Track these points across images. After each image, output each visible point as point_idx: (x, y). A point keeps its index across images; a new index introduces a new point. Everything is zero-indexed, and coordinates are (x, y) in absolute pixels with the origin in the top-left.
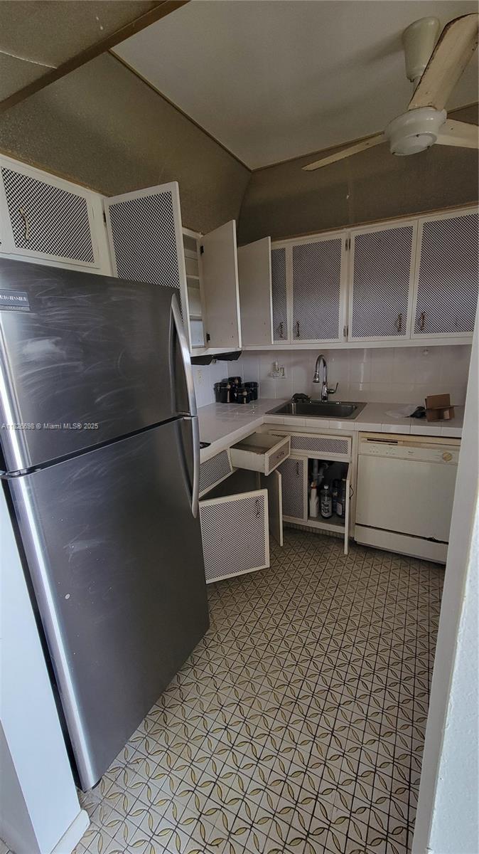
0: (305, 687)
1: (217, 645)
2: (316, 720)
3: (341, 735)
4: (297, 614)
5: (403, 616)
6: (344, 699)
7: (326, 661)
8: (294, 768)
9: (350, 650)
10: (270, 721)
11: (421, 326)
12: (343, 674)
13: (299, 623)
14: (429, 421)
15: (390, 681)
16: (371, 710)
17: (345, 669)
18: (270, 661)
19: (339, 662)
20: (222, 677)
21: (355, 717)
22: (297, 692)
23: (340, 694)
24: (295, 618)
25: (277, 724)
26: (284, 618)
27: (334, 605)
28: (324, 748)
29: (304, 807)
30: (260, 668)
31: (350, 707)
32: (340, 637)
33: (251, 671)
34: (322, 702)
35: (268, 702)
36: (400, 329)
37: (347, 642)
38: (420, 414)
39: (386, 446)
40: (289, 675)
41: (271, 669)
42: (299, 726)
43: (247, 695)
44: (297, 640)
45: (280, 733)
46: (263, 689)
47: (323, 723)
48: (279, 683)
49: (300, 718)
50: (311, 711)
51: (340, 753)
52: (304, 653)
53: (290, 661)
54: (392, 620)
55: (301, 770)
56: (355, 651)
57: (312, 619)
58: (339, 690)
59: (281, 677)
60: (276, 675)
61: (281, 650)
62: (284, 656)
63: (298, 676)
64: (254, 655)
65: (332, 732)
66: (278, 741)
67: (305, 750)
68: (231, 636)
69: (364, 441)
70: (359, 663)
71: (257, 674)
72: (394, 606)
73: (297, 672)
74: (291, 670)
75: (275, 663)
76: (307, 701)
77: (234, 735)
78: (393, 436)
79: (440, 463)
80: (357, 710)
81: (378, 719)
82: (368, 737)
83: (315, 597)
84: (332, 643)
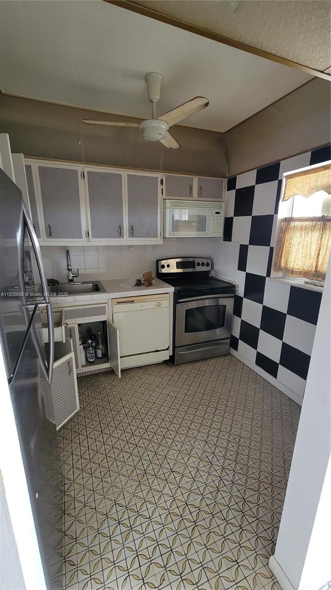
0: (144, 462)
1: (71, 484)
2: (161, 472)
3: (175, 469)
4: (110, 428)
5: (161, 396)
6: (165, 452)
7: (145, 441)
8: (169, 503)
9: (151, 427)
10: (140, 494)
11: (132, 233)
12: (156, 441)
13: (115, 432)
14: (146, 287)
15: (177, 428)
16: (179, 447)
17: (155, 438)
18: (115, 465)
19: (151, 437)
20: (92, 499)
21: (175, 455)
22: (142, 467)
23: (162, 451)
24: (111, 431)
25: (145, 492)
26: (104, 435)
27: (127, 410)
28: (174, 481)
29: (185, 514)
30: (112, 473)
31: (170, 453)
32: (142, 424)
33: (109, 480)
34: (157, 462)
35: (131, 486)
36: (121, 234)
37: (147, 424)
38: (139, 284)
39: (128, 305)
40: (132, 463)
41: (120, 469)
42: (156, 482)
43: (116, 495)
44: (121, 442)
45: (150, 495)
46: (123, 483)
47: (165, 471)
48: (129, 472)
49: (153, 479)
50: (156, 470)
51: (181, 477)
52: (130, 446)
53: (127, 456)
54: (158, 401)
55: (172, 500)
56: (154, 426)
57: (121, 425)
58: (160, 449)
59: (128, 467)
60: (124, 469)
61: (116, 454)
62: (121, 456)
63: (136, 459)
64: (102, 469)
65: (172, 471)
66: (152, 500)
67: (167, 491)
68: (77, 472)
69: (115, 305)
70: (159, 430)
71: (113, 478)
72: (154, 393)
73: (134, 458)
74: (131, 459)
75: (119, 463)
76: (151, 468)
77: (127, 522)
78: (132, 298)
79: (156, 308)
80: (174, 452)
81: (184, 448)
82: (186, 459)
83: (113, 413)
84: (141, 430)
